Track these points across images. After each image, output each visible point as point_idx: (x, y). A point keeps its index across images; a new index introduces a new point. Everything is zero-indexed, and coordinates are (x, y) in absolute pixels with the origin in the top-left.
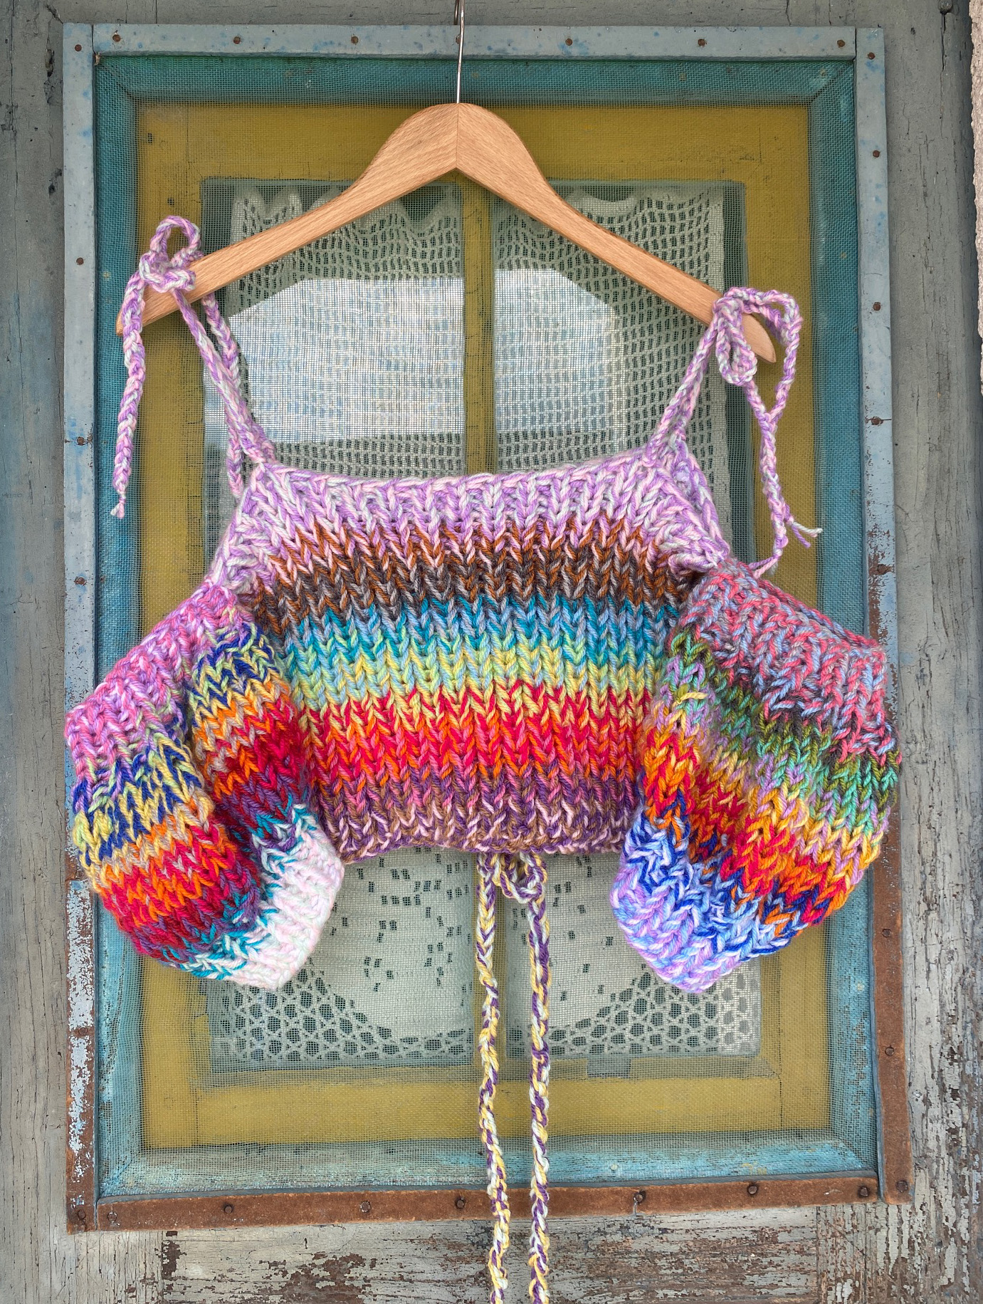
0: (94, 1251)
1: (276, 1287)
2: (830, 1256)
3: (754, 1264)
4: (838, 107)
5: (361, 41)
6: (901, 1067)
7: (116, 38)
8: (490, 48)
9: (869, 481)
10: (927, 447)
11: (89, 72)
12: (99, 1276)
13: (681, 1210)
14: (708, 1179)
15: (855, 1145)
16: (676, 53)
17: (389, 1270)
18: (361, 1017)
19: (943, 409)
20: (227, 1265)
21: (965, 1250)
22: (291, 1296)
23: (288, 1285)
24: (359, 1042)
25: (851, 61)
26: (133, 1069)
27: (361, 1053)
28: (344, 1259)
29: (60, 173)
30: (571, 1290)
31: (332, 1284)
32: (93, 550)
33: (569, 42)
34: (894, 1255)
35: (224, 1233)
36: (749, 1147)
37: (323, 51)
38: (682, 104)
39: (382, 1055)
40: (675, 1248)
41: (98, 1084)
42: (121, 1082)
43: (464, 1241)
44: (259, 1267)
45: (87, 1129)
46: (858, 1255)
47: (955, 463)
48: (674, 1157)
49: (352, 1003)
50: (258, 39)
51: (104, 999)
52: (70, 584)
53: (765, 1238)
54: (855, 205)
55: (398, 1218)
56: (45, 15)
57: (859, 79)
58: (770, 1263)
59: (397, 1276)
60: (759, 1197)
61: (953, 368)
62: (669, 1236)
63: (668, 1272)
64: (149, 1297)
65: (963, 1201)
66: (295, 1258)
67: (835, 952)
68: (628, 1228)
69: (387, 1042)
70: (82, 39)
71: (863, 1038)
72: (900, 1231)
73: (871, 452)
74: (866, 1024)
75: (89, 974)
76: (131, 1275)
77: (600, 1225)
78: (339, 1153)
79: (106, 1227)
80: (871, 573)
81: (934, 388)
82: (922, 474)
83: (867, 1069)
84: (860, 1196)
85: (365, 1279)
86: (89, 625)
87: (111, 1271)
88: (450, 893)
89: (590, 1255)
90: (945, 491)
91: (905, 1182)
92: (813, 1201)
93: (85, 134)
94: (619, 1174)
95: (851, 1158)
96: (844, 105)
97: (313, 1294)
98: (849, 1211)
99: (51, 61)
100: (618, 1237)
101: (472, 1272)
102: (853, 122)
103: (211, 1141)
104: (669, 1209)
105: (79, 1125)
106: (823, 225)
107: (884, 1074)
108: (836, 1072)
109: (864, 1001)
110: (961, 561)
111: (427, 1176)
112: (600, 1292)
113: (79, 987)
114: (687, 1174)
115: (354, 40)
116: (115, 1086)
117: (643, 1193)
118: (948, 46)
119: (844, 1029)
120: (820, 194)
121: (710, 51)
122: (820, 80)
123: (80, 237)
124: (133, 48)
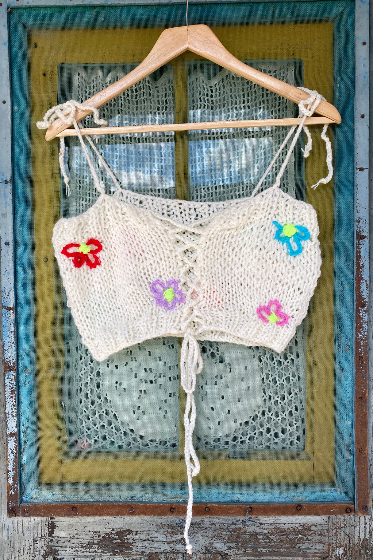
0: (20, 525)
1: (96, 542)
2: (334, 537)
3: (300, 539)
4: (347, 22)
6: (366, 458)
9: (357, 197)
11: (6, 16)
12: (22, 535)
13: (267, 515)
14: (280, 503)
15: (345, 490)
17: (144, 536)
18: (132, 431)
20: (75, 532)
22: (102, 546)
23: (101, 541)
24: (132, 441)
26: (34, 450)
27: (132, 446)
28: (124, 531)
30: (221, 547)
31: (119, 541)
32: (12, 230)
34: (362, 537)
35: (74, 519)
36: (298, 490)
37: (110, 3)
38: (274, 22)
39: (141, 447)
40: (266, 531)
41: (20, 456)
42: (29, 455)
43: (174, 525)
44: (89, 533)
45: (15, 475)
46: (346, 537)
48: (265, 493)
49: (128, 425)
51: (22, 421)
52: (3, 245)
53: (305, 529)
54: (353, 68)
55: (146, 515)
57: (356, 8)
58: (307, 539)
59: (146, 538)
60: (301, 511)
62: (263, 526)
63: (263, 541)
64: (43, 544)
66: (104, 530)
67: (338, 407)
68: (245, 522)
69: (143, 441)
70: (3, 1)
71: (350, 445)
72: (365, 527)
73: (359, 183)
74: (351, 439)
75: (14, 411)
76: (36, 535)
77: (233, 520)
78: (121, 487)
79: (24, 515)
80: (357, 238)
83: (351, 458)
84: (347, 512)
85: (133, 539)
86: (11, 263)
87: (28, 533)
88: (170, 378)
89: (229, 533)
91: (366, 507)
92: (325, 513)
93: (5, 44)
94: (241, 499)
95: (343, 495)
96: (349, 21)
97: (111, 545)
98: (342, 518)
100: (241, 526)
101: (179, 538)
102: (353, 29)
103: (68, 481)
104: (262, 515)
105: (12, 473)
106: (338, 78)
107: (358, 460)
108: (337, 459)
109: (350, 428)
111: (158, 498)
112: (233, 548)
113: (11, 416)
114: (270, 500)
116: (27, 457)
117: (251, 508)
119: (341, 440)
120: (337, 64)
122: (338, 9)
123: (4, 90)
124: (25, 4)
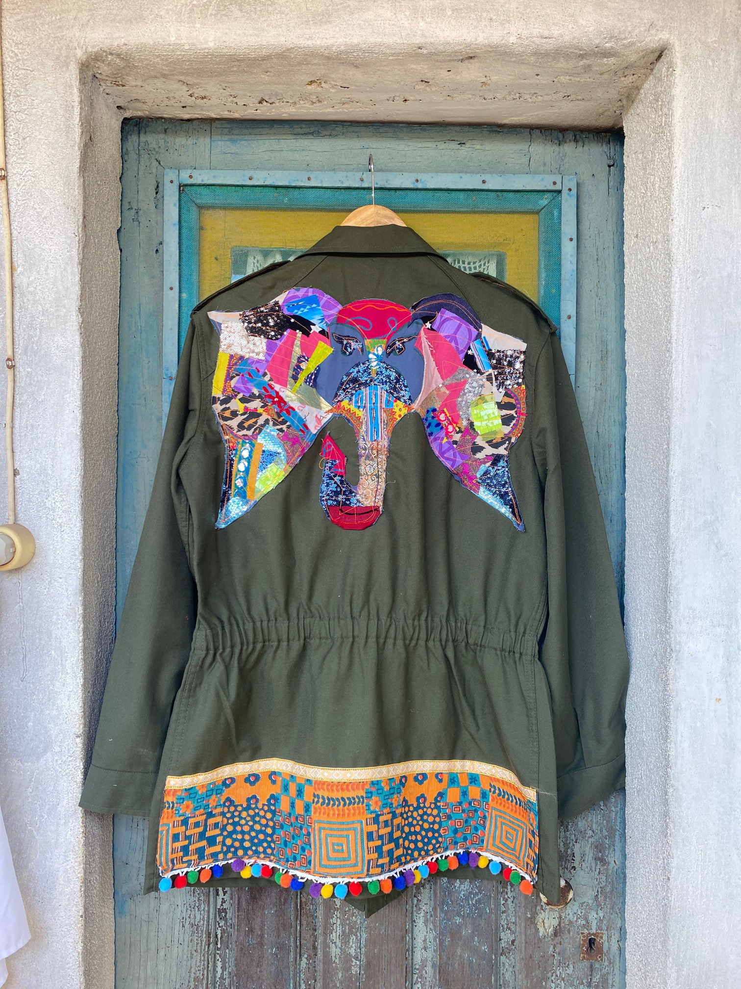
4: (553, 215)
5: (312, 178)
7: (191, 177)
8: (377, 184)
11: (177, 194)
16: (471, 186)
19: (603, 370)
25: (560, 192)
29: (161, 243)
33: (417, 181)
37: (294, 184)
38: (475, 212)
47: (609, 396)
50: (261, 178)
54: (560, 265)
56: (155, 163)
57: (563, 202)
61: (609, 348)
70: (174, 178)
81: (599, 358)
82: (592, 402)
93: (174, 225)
96: (556, 213)
99: (158, 187)
102: (560, 223)
106: (543, 275)
110: (610, 446)
115: (309, 179)
118: (611, 184)
120: (542, 259)
121: (488, 186)
122: (544, 201)
123: (172, 276)
124: (199, 182)
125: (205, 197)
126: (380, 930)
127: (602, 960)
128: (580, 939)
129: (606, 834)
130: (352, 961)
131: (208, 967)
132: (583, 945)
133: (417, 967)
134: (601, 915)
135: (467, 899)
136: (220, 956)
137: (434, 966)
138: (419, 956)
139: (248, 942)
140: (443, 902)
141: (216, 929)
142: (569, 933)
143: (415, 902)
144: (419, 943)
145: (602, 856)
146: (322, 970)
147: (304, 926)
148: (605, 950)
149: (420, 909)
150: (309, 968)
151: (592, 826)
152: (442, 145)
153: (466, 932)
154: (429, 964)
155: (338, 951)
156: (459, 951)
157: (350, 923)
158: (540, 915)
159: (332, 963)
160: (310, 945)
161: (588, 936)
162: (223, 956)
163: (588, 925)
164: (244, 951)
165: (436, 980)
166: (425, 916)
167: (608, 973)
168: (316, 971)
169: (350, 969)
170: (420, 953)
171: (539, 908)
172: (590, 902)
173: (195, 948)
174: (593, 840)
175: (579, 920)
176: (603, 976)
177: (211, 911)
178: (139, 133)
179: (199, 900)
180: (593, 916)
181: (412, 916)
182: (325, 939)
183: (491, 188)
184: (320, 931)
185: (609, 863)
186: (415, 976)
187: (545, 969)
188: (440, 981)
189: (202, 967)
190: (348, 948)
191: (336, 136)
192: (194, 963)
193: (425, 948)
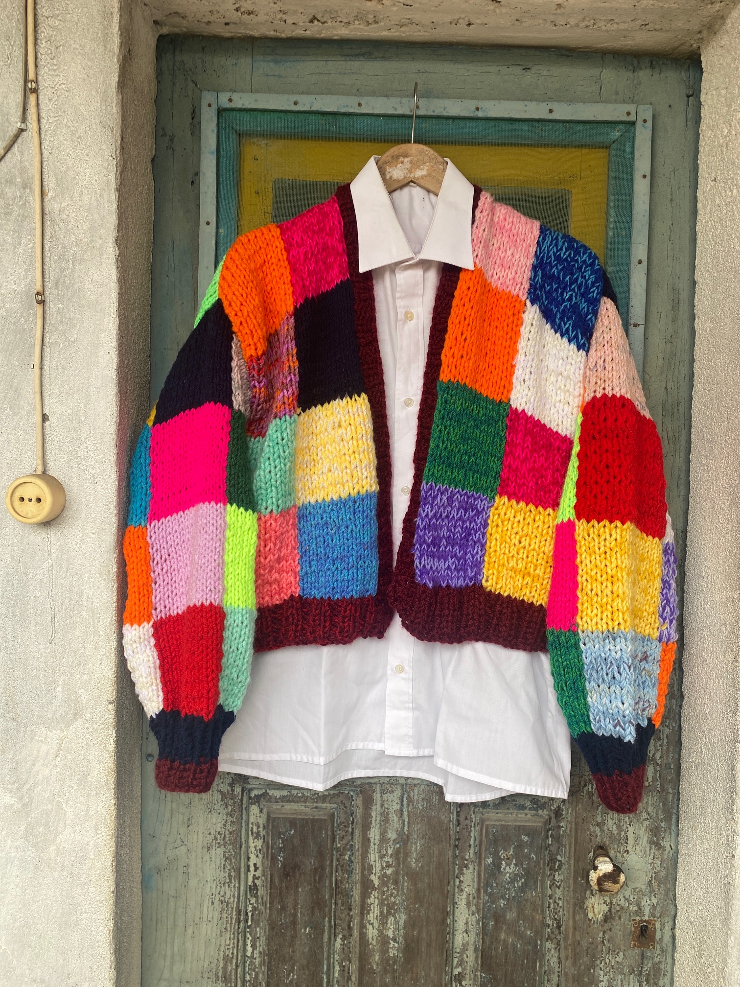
4: (625, 149)
5: (363, 105)
7: (230, 100)
8: (434, 111)
10: (664, 341)
11: (215, 119)
16: (537, 117)
19: (674, 320)
21: (658, 769)
25: (633, 123)
29: (197, 174)
33: (477, 109)
37: (343, 110)
38: (538, 145)
50: (306, 103)
54: (631, 204)
56: (191, 85)
57: (637, 134)
61: (681, 298)
65: (659, 743)
70: (212, 100)
81: (670, 308)
82: (661, 356)
90: (673, 366)
93: (212, 153)
96: (628, 148)
99: (194, 112)
102: (633, 158)
106: (613, 215)
110: (679, 404)
115: (360, 105)
118: (689, 116)
120: (612, 198)
121: (555, 116)
122: (616, 135)
123: (208, 209)
124: (239, 106)
125: (246, 123)
126: (420, 912)
127: (654, 948)
128: (630, 927)
129: (662, 817)
130: (390, 943)
131: (238, 946)
132: (635, 932)
133: (458, 950)
134: (655, 901)
135: (513, 881)
136: (251, 935)
137: (476, 950)
138: (460, 939)
139: (281, 920)
140: (487, 884)
141: (246, 907)
142: (620, 918)
143: (457, 883)
144: (460, 925)
145: (658, 840)
146: (357, 952)
147: (340, 905)
148: (658, 937)
149: (462, 890)
150: (343, 949)
151: (647, 808)
152: (504, 70)
153: (511, 916)
154: (471, 948)
155: (376, 932)
156: (503, 936)
157: (388, 903)
158: (590, 900)
159: (369, 945)
160: (345, 925)
161: (639, 923)
162: (253, 934)
163: (640, 911)
164: (275, 930)
165: (478, 965)
166: (468, 898)
167: (660, 962)
168: (350, 952)
169: (387, 951)
170: (461, 936)
171: (588, 892)
172: (643, 887)
173: (225, 926)
174: (648, 823)
175: (631, 907)
176: (654, 965)
177: (242, 888)
178: (174, 52)
179: (230, 875)
180: (646, 904)
181: (454, 899)
182: (362, 919)
183: (558, 118)
184: (355, 911)
185: (664, 849)
186: (456, 961)
187: (594, 956)
188: (482, 965)
189: (232, 945)
190: (386, 929)
191: (389, 58)
192: (223, 942)
193: (467, 932)
